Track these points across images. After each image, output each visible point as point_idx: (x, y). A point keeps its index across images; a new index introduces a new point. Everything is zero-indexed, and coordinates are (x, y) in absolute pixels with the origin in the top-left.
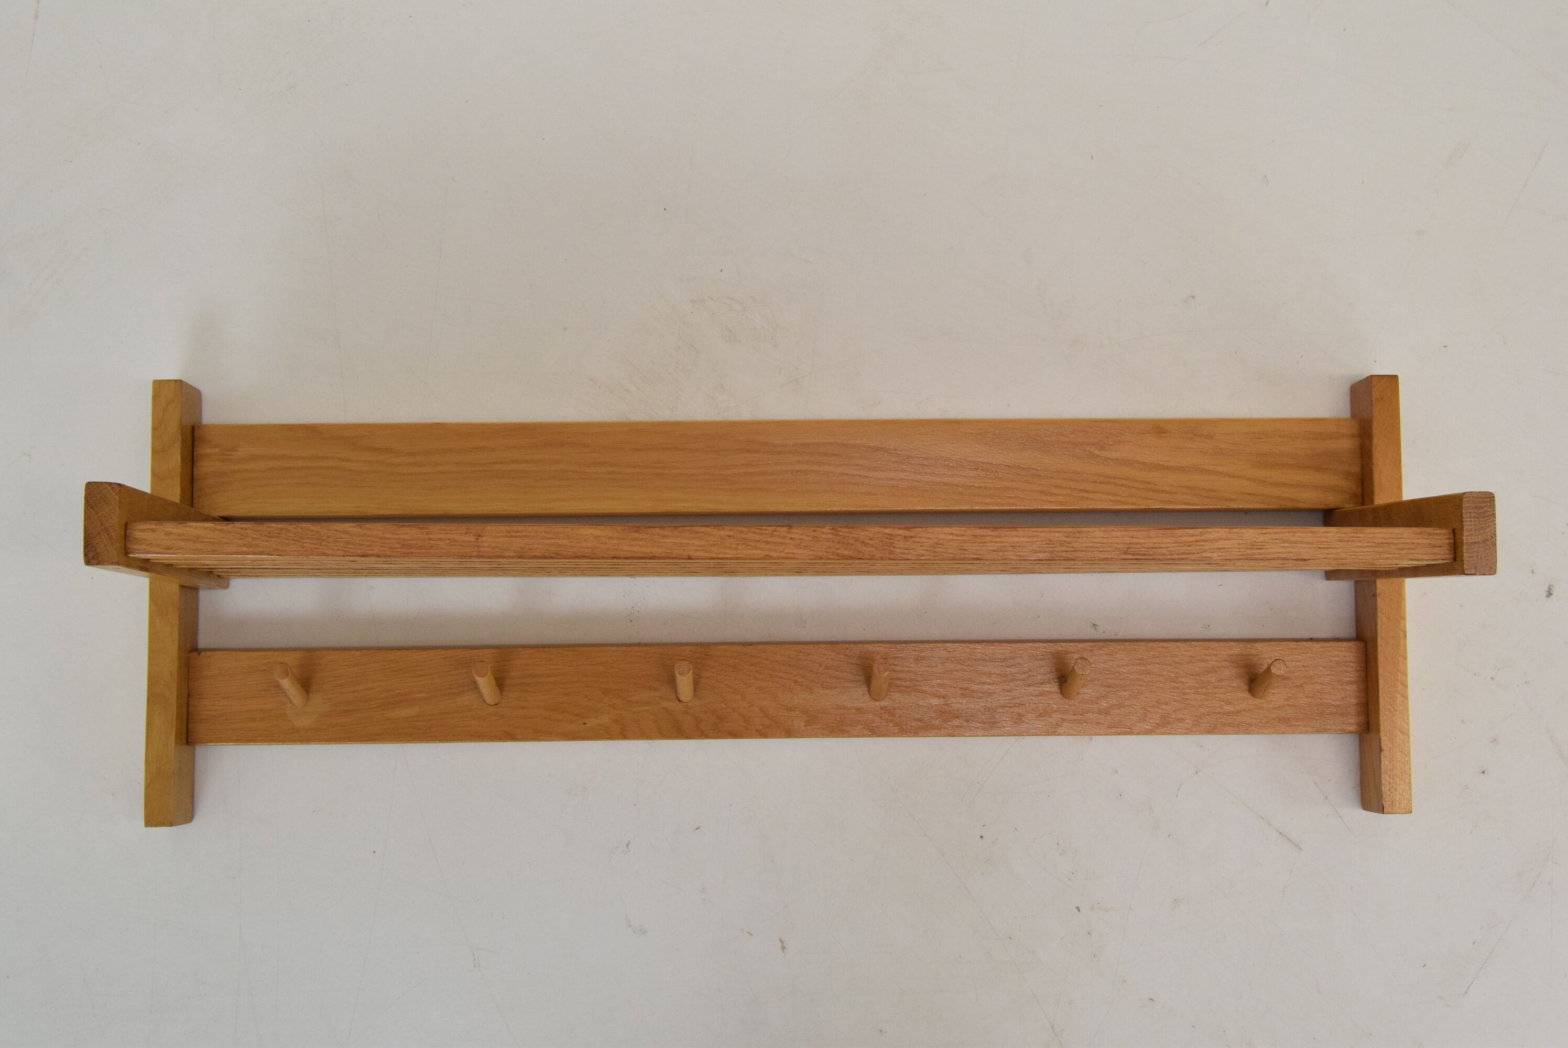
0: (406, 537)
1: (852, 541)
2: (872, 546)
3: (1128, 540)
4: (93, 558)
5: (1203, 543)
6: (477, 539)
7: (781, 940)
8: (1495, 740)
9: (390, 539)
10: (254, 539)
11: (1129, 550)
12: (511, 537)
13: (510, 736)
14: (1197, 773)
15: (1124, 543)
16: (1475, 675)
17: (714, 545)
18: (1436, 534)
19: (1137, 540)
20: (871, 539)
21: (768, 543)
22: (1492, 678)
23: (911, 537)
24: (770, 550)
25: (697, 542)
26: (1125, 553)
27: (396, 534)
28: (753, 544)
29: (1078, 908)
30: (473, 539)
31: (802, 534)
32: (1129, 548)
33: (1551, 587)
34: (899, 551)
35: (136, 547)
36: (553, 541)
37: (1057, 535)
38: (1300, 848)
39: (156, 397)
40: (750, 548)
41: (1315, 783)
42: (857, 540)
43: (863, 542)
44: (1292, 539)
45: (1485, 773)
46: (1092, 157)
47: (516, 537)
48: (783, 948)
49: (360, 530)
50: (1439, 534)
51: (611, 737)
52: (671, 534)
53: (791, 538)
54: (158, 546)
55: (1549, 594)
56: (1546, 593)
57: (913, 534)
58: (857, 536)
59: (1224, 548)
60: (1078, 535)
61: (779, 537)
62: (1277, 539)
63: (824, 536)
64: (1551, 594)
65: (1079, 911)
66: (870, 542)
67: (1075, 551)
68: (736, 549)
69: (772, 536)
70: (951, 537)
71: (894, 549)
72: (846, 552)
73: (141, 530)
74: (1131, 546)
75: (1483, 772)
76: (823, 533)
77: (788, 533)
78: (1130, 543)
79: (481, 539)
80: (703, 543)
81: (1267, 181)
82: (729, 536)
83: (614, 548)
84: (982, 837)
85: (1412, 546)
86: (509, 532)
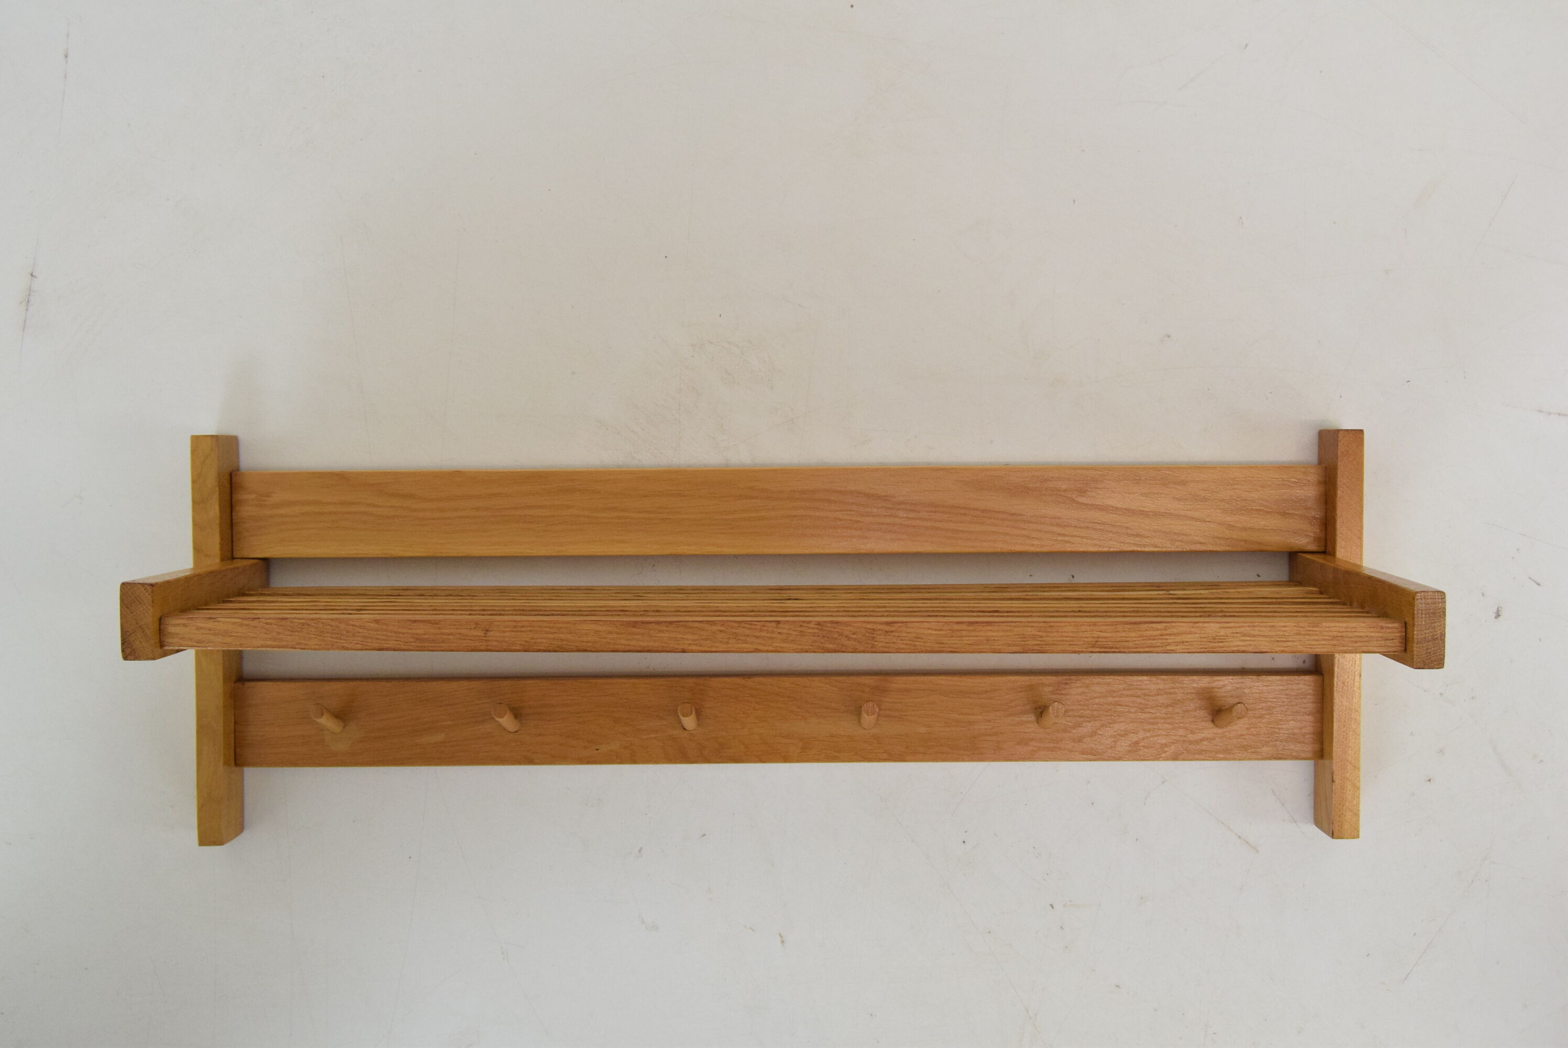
0: (418, 631)
1: (836, 636)
2: (855, 640)
3: (1096, 634)
4: (130, 654)
5: (1168, 637)
6: (485, 634)
7: (780, 935)
8: (1441, 751)
9: (403, 633)
10: (279, 633)
11: (1099, 643)
12: (517, 631)
13: (530, 761)
14: (1163, 783)
15: (1093, 638)
16: (1425, 691)
17: (707, 640)
18: (1389, 628)
19: (1104, 634)
20: (854, 634)
21: (757, 637)
22: (1441, 694)
23: (892, 632)
24: (759, 644)
25: (690, 637)
26: (1094, 647)
27: (410, 629)
28: (743, 638)
29: (1052, 905)
30: (481, 633)
31: (789, 629)
32: (1097, 641)
33: (1500, 609)
34: (881, 644)
35: (171, 640)
36: (556, 635)
37: (1030, 629)
38: (1258, 851)
39: (194, 451)
40: (739, 641)
41: (1273, 792)
42: (841, 634)
43: (846, 637)
44: (1252, 632)
45: (1431, 781)
46: (1074, 201)
47: (522, 631)
48: (783, 942)
49: (376, 626)
50: (1392, 628)
51: (622, 762)
52: (666, 629)
53: (779, 633)
54: (191, 639)
55: (1498, 615)
56: (1495, 614)
57: (893, 629)
58: (841, 631)
59: (1187, 642)
60: (1049, 629)
61: (768, 632)
62: (1237, 633)
63: (810, 631)
64: (1499, 615)
65: (1053, 908)
66: (852, 636)
67: (1046, 644)
68: (727, 643)
69: (761, 630)
70: (930, 631)
71: (876, 643)
72: (831, 646)
73: (174, 625)
74: (1100, 640)
75: (1430, 780)
76: (809, 628)
77: (777, 627)
78: (1098, 637)
80: (696, 637)
81: (1243, 223)
82: (721, 631)
83: (614, 642)
84: (964, 842)
85: (1366, 639)
86: (515, 627)
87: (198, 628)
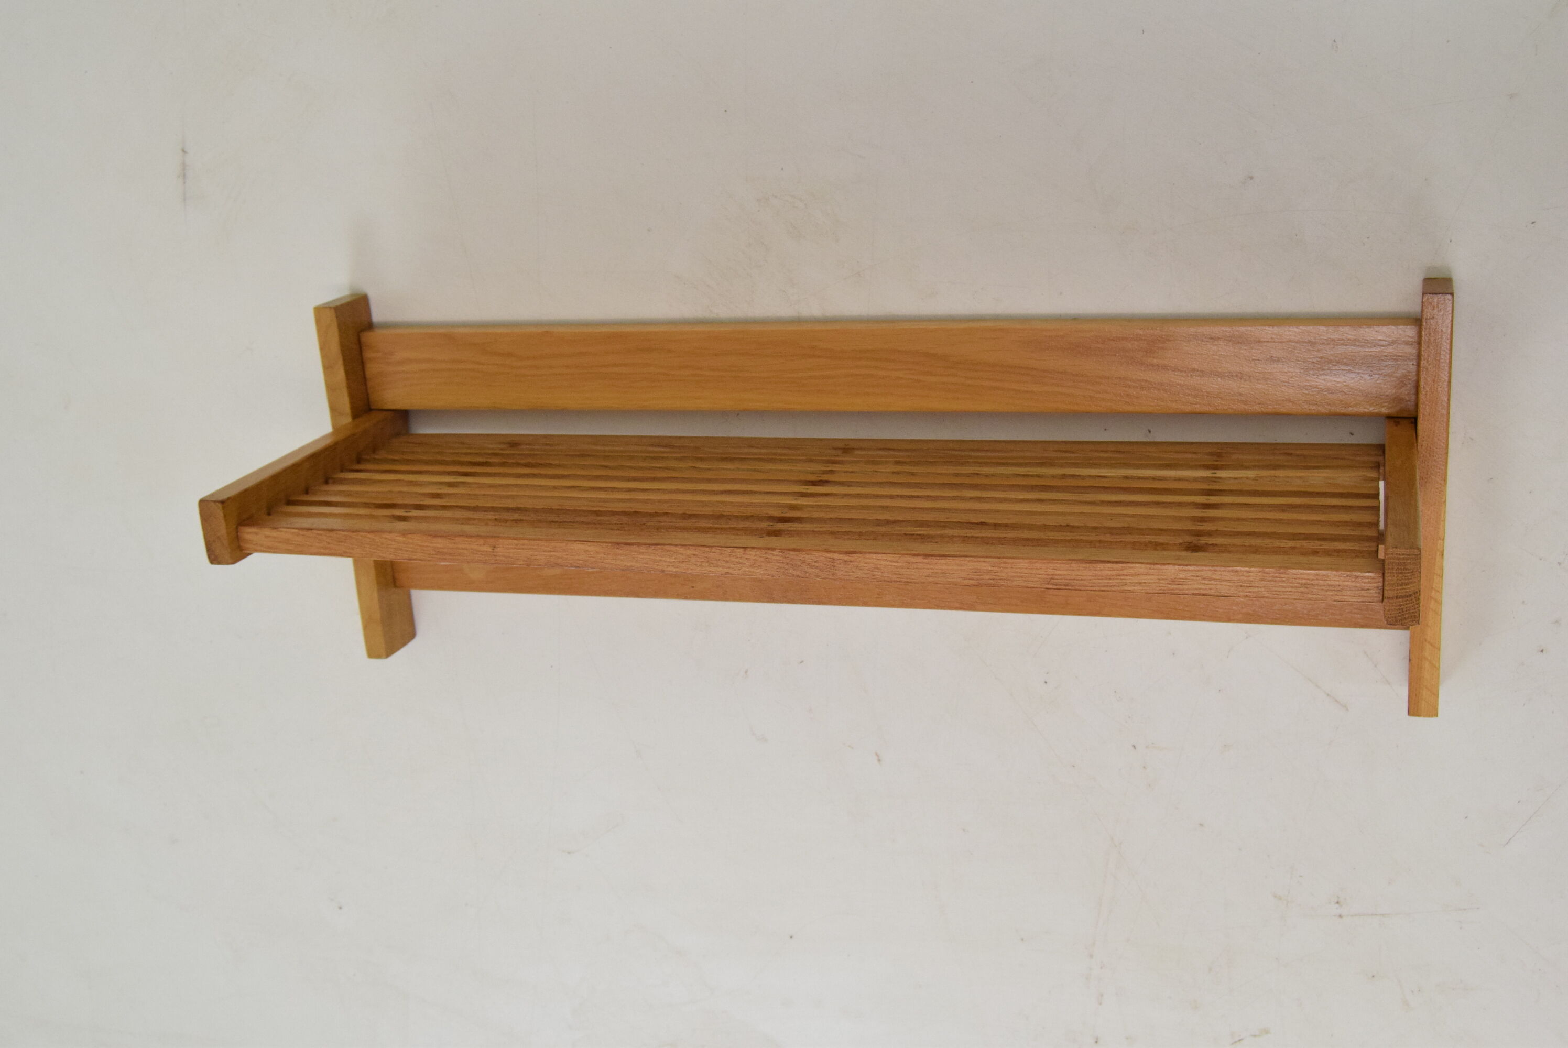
0: (439, 546)
1: (799, 563)
2: (817, 568)
3: (1051, 572)
4: (214, 560)
5: (1126, 577)
6: (493, 549)
7: (877, 755)
8: (1557, 621)
9: (427, 546)
10: (329, 543)
11: (1053, 580)
12: (519, 549)
15: (1048, 575)
16: (1541, 559)
17: (682, 562)
18: (1365, 577)
19: (1058, 572)
20: (815, 562)
22: (1559, 564)
23: (851, 561)
24: (729, 568)
26: (1048, 584)
27: (431, 543)
28: (715, 562)
29: (1134, 746)
30: (490, 549)
31: (756, 555)
32: (1052, 579)
34: (841, 573)
35: (248, 546)
36: (552, 554)
37: (984, 564)
38: (1349, 709)
40: (711, 565)
42: (803, 562)
43: (808, 564)
44: (1214, 577)
45: (1544, 652)
47: (523, 549)
48: (879, 760)
49: (404, 539)
50: (1368, 578)
53: (747, 559)
54: (262, 546)
57: (852, 559)
58: (804, 559)
59: (1145, 583)
60: (1003, 565)
61: (737, 557)
62: (1197, 576)
63: (775, 558)
65: (1136, 749)
66: (814, 564)
67: (1000, 579)
68: (701, 566)
69: (730, 556)
71: (837, 572)
73: (248, 533)
75: (1542, 651)
76: (774, 555)
78: (1053, 575)
79: (496, 550)
83: (601, 561)
84: (1046, 682)
85: (1339, 588)
86: (517, 545)
87: (267, 537)
